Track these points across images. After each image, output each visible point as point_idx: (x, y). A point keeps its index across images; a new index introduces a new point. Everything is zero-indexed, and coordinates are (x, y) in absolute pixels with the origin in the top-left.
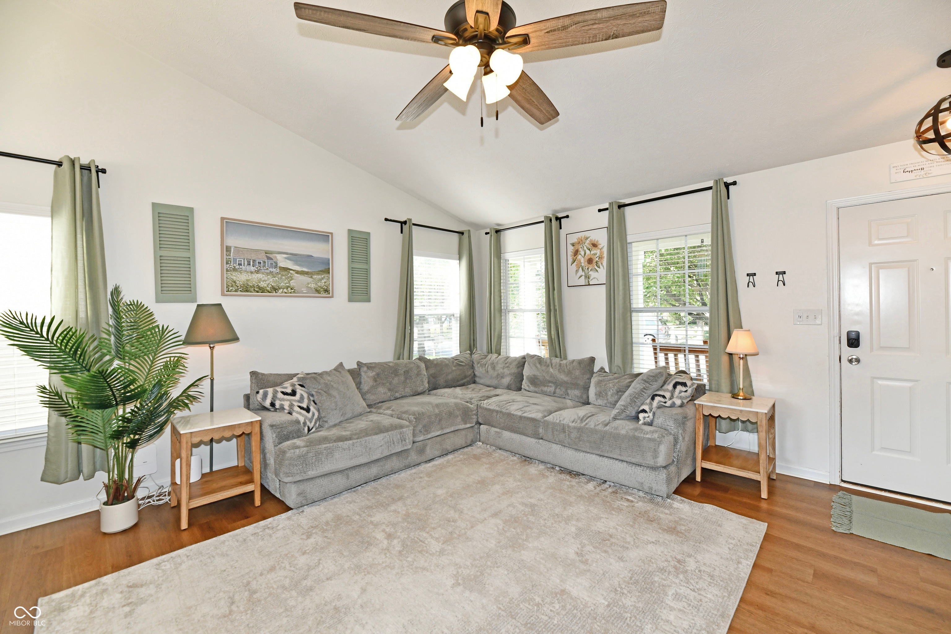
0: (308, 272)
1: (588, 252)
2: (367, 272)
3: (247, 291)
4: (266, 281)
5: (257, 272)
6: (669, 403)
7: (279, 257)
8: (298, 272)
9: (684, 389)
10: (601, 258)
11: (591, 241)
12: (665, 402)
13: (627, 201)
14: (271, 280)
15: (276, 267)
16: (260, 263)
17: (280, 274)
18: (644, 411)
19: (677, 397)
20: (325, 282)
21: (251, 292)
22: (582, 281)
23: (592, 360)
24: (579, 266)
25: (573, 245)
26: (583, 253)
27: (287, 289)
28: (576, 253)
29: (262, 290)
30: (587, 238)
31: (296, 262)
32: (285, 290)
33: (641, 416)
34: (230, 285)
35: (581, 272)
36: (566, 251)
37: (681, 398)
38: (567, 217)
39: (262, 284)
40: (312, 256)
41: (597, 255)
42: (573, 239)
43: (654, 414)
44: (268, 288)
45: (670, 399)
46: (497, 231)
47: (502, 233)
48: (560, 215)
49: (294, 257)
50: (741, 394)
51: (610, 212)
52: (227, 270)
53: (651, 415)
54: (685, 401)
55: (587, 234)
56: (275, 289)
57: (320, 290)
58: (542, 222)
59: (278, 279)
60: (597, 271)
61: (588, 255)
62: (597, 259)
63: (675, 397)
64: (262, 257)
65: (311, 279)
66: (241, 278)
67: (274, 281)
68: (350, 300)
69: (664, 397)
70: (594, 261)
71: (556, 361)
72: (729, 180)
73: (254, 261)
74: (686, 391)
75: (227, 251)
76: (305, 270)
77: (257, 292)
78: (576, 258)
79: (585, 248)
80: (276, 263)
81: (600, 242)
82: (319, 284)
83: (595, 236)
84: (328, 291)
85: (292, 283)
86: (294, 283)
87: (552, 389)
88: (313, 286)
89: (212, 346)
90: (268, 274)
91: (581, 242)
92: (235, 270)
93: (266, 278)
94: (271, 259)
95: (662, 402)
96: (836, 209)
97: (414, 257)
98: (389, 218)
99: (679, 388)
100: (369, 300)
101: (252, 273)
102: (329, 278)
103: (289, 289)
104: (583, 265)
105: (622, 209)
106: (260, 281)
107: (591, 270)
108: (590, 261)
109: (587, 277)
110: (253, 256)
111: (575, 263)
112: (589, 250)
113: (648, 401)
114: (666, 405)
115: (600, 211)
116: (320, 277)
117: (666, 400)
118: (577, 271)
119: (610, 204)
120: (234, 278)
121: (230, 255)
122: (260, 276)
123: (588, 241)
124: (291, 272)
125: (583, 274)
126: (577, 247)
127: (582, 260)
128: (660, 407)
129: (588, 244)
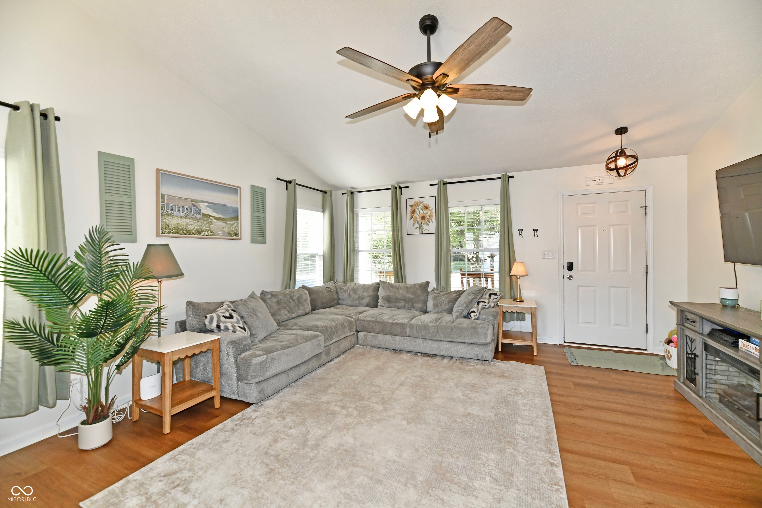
0: (223, 218)
1: (422, 212)
2: (264, 220)
3: (177, 233)
4: (192, 225)
5: (186, 217)
6: (488, 306)
7: (202, 205)
8: (216, 218)
9: (496, 297)
10: (431, 216)
11: (424, 204)
12: (486, 306)
13: (449, 181)
14: (196, 224)
15: (199, 213)
16: (187, 209)
17: (202, 219)
18: (473, 312)
19: (492, 302)
20: (235, 227)
21: (180, 234)
22: (418, 231)
23: (428, 283)
24: (415, 221)
25: (411, 206)
26: (418, 212)
27: (208, 232)
28: (413, 212)
29: (189, 232)
30: (421, 203)
31: (215, 210)
32: (206, 233)
33: (472, 315)
34: (164, 228)
35: (416, 225)
36: (406, 211)
37: (494, 302)
38: (408, 187)
39: (189, 228)
40: (226, 205)
41: (428, 214)
42: (412, 202)
43: (479, 313)
44: (194, 231)
45: (488, 303)
46: (352, 193)
47: (355, 194)
48: (402, 185)
49: (213, 205)
50: (518, 299)
51: (438, 187)
52: (162, 215)
53: (478, 314)
54: (496, 304)
55: (421, 200)
56: (199, 232)
57: (231, 233)
58: (390, 189)
59: (201, 223)
60: (428, 225)
61: (422, 214)
62: (428, 217)
63: (490, 302)
64: (189, 205)
65: (225, 224)
66: (173, 222)
67: (199, 226)
68: (253, 242)
69: (485, 302)
70: (426, 218)
71: (401, 284)
72: (510, 174)
73: (183, 207)
74: (497, 298)
75: (162, 198)
76: (221, 216)
77: (185, 234)
78: (413, 215)
79: (420, 209)
80: (200, 210)
81: (430, 206)
82: (231, 228)
83: (426, 202)
84: (237, 235)
85: (212, 227)
86: (213, 227)
87: (403, 304)
88: (226, 230)
89: (160, 280)
90: (193, 219)
91: (417, 205)
92: (168, 214)
93: (192, 223)
94: (196, 206)
95: (484, 305)
96: (562, 197)
97: (297, 209)
98: (280, 178)
99: (493, 296)
100: (265, 243)
101: (181, 218)
102: (238, 224)
103: (209, 232)
104: (418, 220)
105: (445, 185)
106: (187, 224)
107: (424, 224)
108: (423, 218)
109: (421, 229)
110: (182, 204)
111: (413, 219)
112: (423, 210)
113: (476, 305)
114: (486, 307)
115: (431, 185)
116: (232, 222)
117: (486, 304)
118: (414, 224)
119: (439, 181)
120: (167, 222)
121: (164, 202)
122: (187, 220)
123: (422, 205)
124: (211, 218)
125: (419, 226)
126: (414, 208)
127: (418, 217)
128: (483, 308)
129: (422, 206)
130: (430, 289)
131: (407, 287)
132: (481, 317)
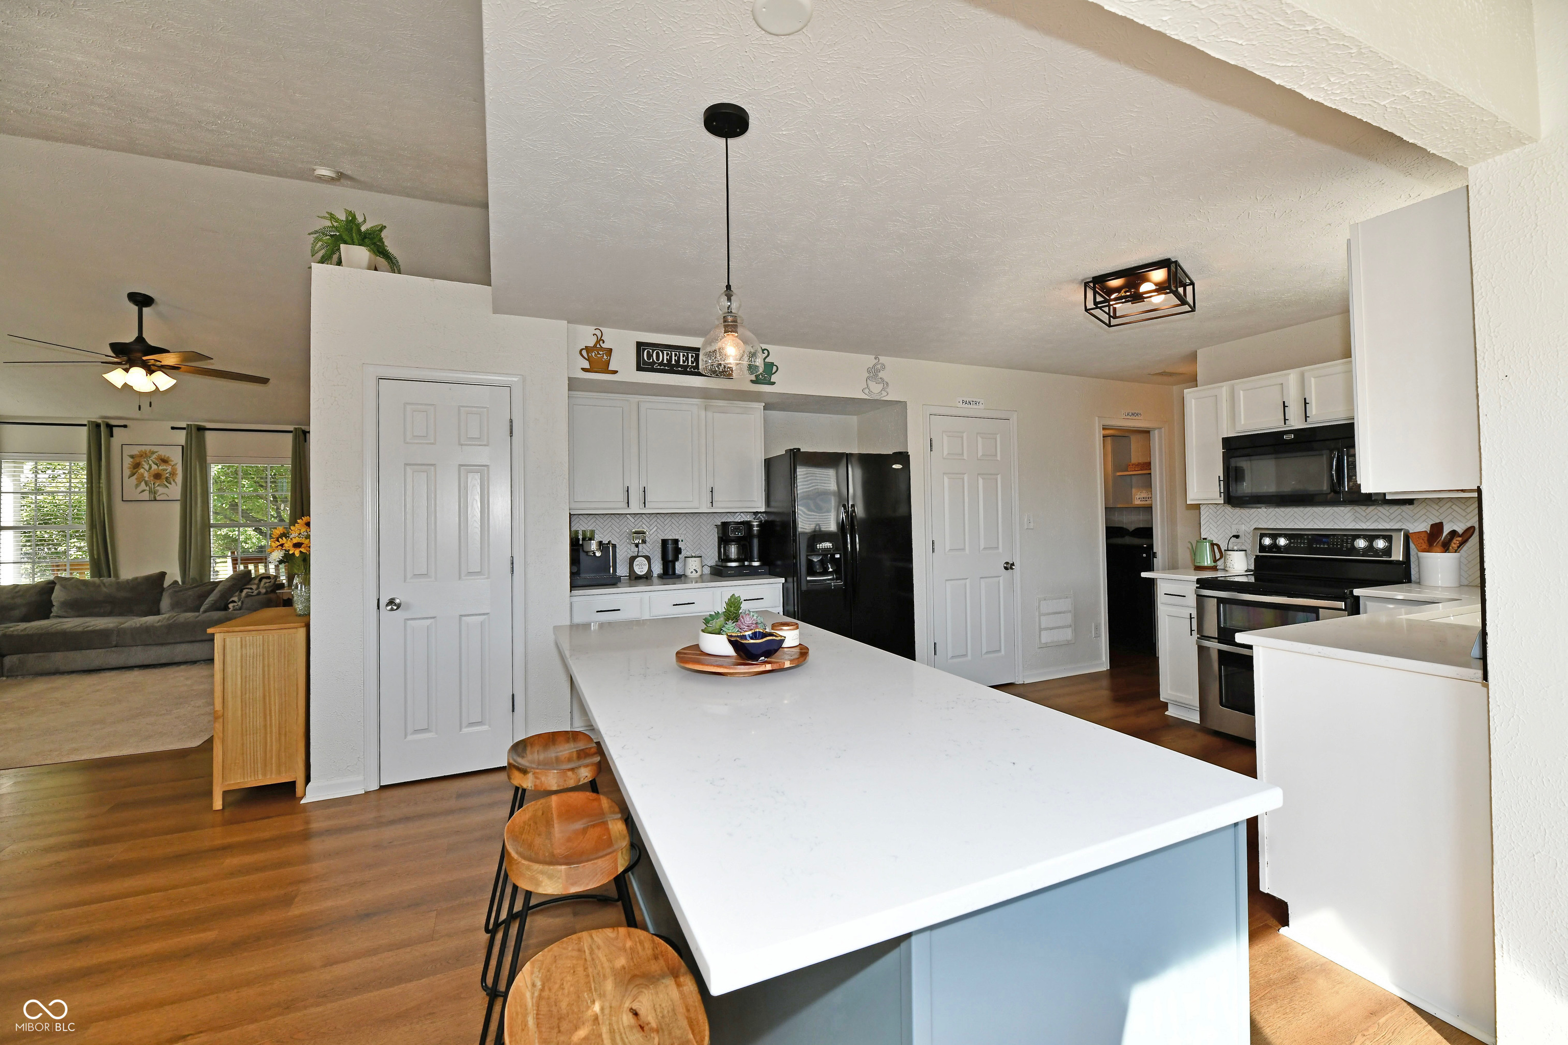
1: (154, 467)
6: (256, 592)
9: (268, 581)
10: (173, 474)
11: (160, 456)
12: (253, 592)
13: (208, 425)
18: (234, 602)
19: (263, 588)
23: (163, 575)
24: (141, 479)
25: (132, 457)
26: (147, 467)
28: (137, 466)
30: (153, 453)
33: (231, 606)
35: (143, 486)
36: (120, 463)
37: (266, 588)
38: (125, 426)
41: (168, 471)
42: (135, 451)
43: (242, 603)
45: (257, 589)
48: (113, 422)
51: (187, 434)
53: (240, 603)
54: (269, 590)
55: (153, 448)
58: (84, 425)
60: (167, 487)
61: (154, 470)
62: (168, 475)
63: (261, 587)
69: (251, 589)
70: (163, 477)
71: (106, 580)
74: (270, 582)
78: (137, 471)
79: (151, 462)
81: (172, 459)
83: (163, 452)
87: (107, 609)
91: (144, 455)
95: (250, 592)
99: (264, 581)
104: (147, 479)
105: (201, 431)
107: (158, 485)
108: (157, 476)
109: (153, 492)
111: (135, 476)
112: (157, 464)
113: (237, 593)
114: (254, 594)
115: (173, 428)
117: (253, 591)
118: (137, 486)
119: (188, 424)
123: (154, 456)
125: (148, 488)
126: (138, 460)
127: (146, 474)
128: (248, 596)
129: (155, 458)
130: (167, 583)
131: (118, 583)
132: (244, 606)
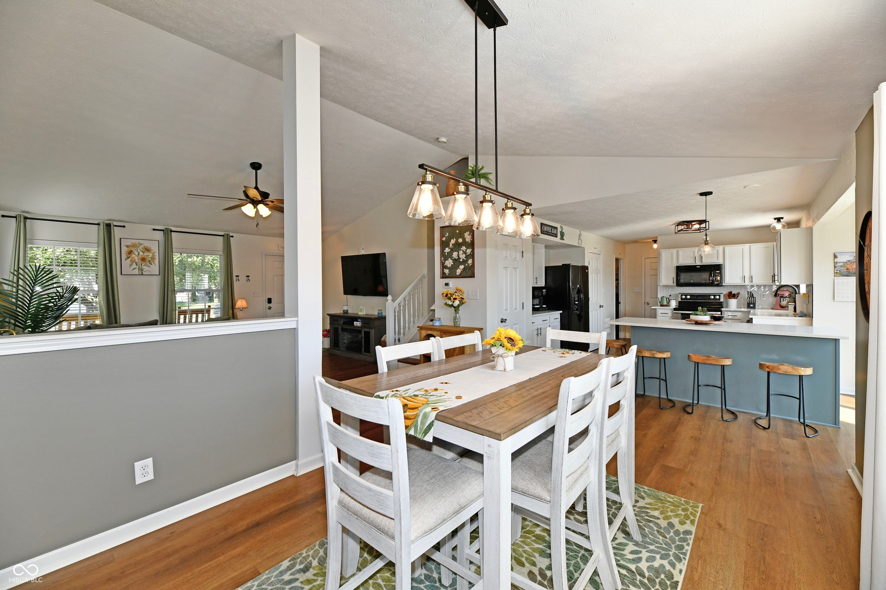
1: (141, 253)
10: (153, 258)
11: (145, 246)
13: (173, 229)
22: (136, 272)
24: (133, 261)
25: (127, 246)
26: (137, 254)
28: (130, 252)
30: (141, 244)
35: (134, 265)
38: (124, 227)
41: (149, 257)
42: (129, 242)
46: (25, 218)
47: (30, 221)
48: (116, 224)
51: (163, 233)
55: (141, 242)
58: (100, 224)
60: (150, 266)
61: (141, 255)
62: (150, 259)
70: (147, 260)
78: (130, 256)
79: (139, 250)
81: (152, 248)
83: (147, 244)
91: (135, 246)
96: (264, 255)
104: (136, 261)
105: (171, 232)
107: (144, 265)
108: (143, 259)
109: (141, 270)
111: (129, 259)
112: (143, 252)
115: (154, 230)
118: (131, 265)
119: (164, 228)
123: (141, 246)
125: (137, 267)
126: (130, 249)
127: (136, 258)
129: (142, 248)
